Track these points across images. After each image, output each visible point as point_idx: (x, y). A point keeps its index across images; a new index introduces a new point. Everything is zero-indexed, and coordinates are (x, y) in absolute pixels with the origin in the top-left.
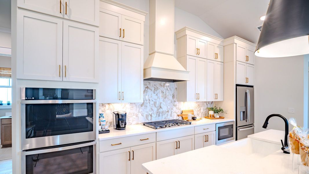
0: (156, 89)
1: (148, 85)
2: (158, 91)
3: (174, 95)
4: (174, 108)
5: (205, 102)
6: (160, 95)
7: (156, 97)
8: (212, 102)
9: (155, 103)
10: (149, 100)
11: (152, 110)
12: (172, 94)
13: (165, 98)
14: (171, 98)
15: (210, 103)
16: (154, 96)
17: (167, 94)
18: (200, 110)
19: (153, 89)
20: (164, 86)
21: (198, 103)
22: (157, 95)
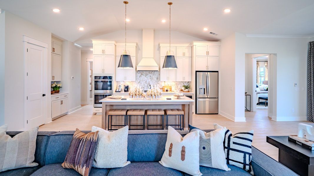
0: (146, 75)
1: (142, 73)
2: (148, 76)
3: (158, 78)
4: (158, 85)
5: (181, 82)
6: (149, 78)
7: (147, 79)
8: (189, 82)
9: (146, 82)
10: (143, 80)
11: (144, 85)
12: (156, 77)
13: (152, 79)
14: (156, 79)
15: (186, 82)
16: (146, 78)
17: (153, 77)
18: (178, 86)
19: (145, 75)
20: (151, 73)
21: (176, 83)
22: (147, 78)
